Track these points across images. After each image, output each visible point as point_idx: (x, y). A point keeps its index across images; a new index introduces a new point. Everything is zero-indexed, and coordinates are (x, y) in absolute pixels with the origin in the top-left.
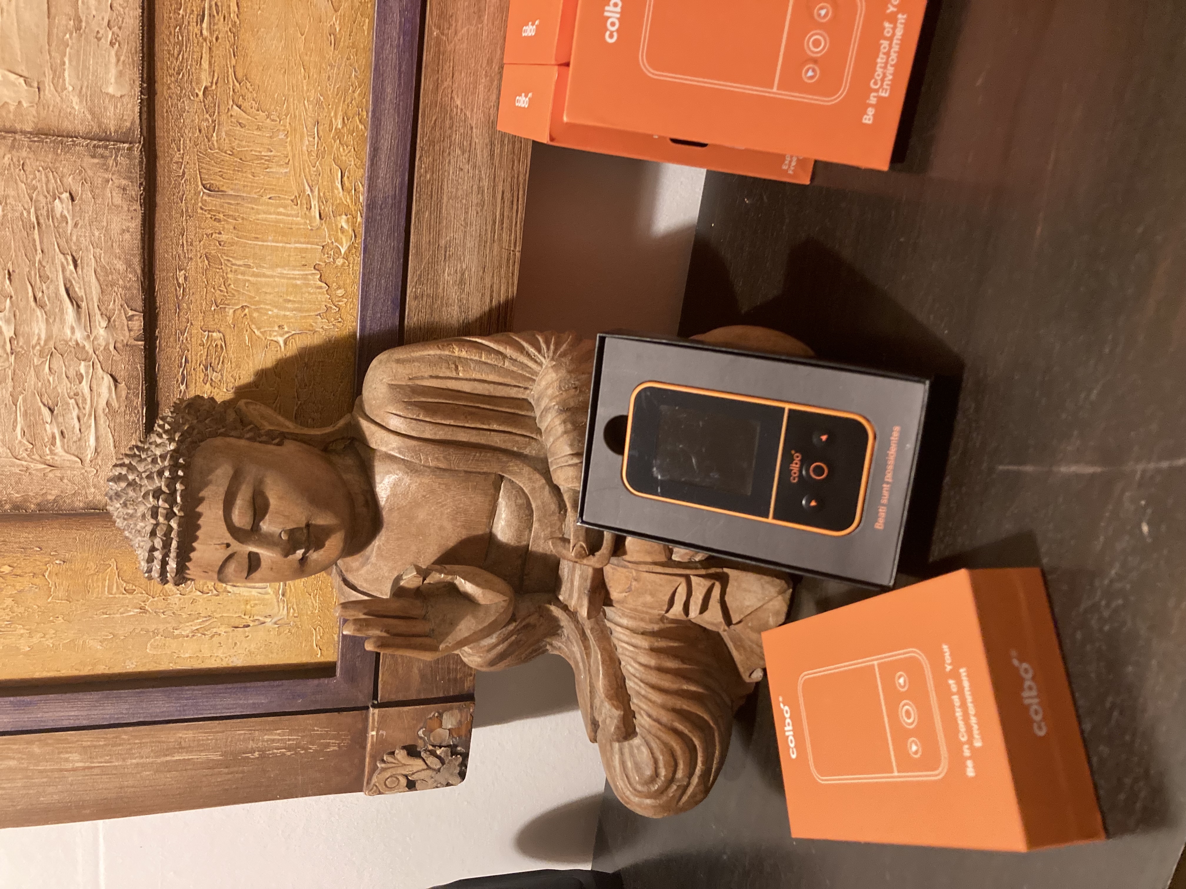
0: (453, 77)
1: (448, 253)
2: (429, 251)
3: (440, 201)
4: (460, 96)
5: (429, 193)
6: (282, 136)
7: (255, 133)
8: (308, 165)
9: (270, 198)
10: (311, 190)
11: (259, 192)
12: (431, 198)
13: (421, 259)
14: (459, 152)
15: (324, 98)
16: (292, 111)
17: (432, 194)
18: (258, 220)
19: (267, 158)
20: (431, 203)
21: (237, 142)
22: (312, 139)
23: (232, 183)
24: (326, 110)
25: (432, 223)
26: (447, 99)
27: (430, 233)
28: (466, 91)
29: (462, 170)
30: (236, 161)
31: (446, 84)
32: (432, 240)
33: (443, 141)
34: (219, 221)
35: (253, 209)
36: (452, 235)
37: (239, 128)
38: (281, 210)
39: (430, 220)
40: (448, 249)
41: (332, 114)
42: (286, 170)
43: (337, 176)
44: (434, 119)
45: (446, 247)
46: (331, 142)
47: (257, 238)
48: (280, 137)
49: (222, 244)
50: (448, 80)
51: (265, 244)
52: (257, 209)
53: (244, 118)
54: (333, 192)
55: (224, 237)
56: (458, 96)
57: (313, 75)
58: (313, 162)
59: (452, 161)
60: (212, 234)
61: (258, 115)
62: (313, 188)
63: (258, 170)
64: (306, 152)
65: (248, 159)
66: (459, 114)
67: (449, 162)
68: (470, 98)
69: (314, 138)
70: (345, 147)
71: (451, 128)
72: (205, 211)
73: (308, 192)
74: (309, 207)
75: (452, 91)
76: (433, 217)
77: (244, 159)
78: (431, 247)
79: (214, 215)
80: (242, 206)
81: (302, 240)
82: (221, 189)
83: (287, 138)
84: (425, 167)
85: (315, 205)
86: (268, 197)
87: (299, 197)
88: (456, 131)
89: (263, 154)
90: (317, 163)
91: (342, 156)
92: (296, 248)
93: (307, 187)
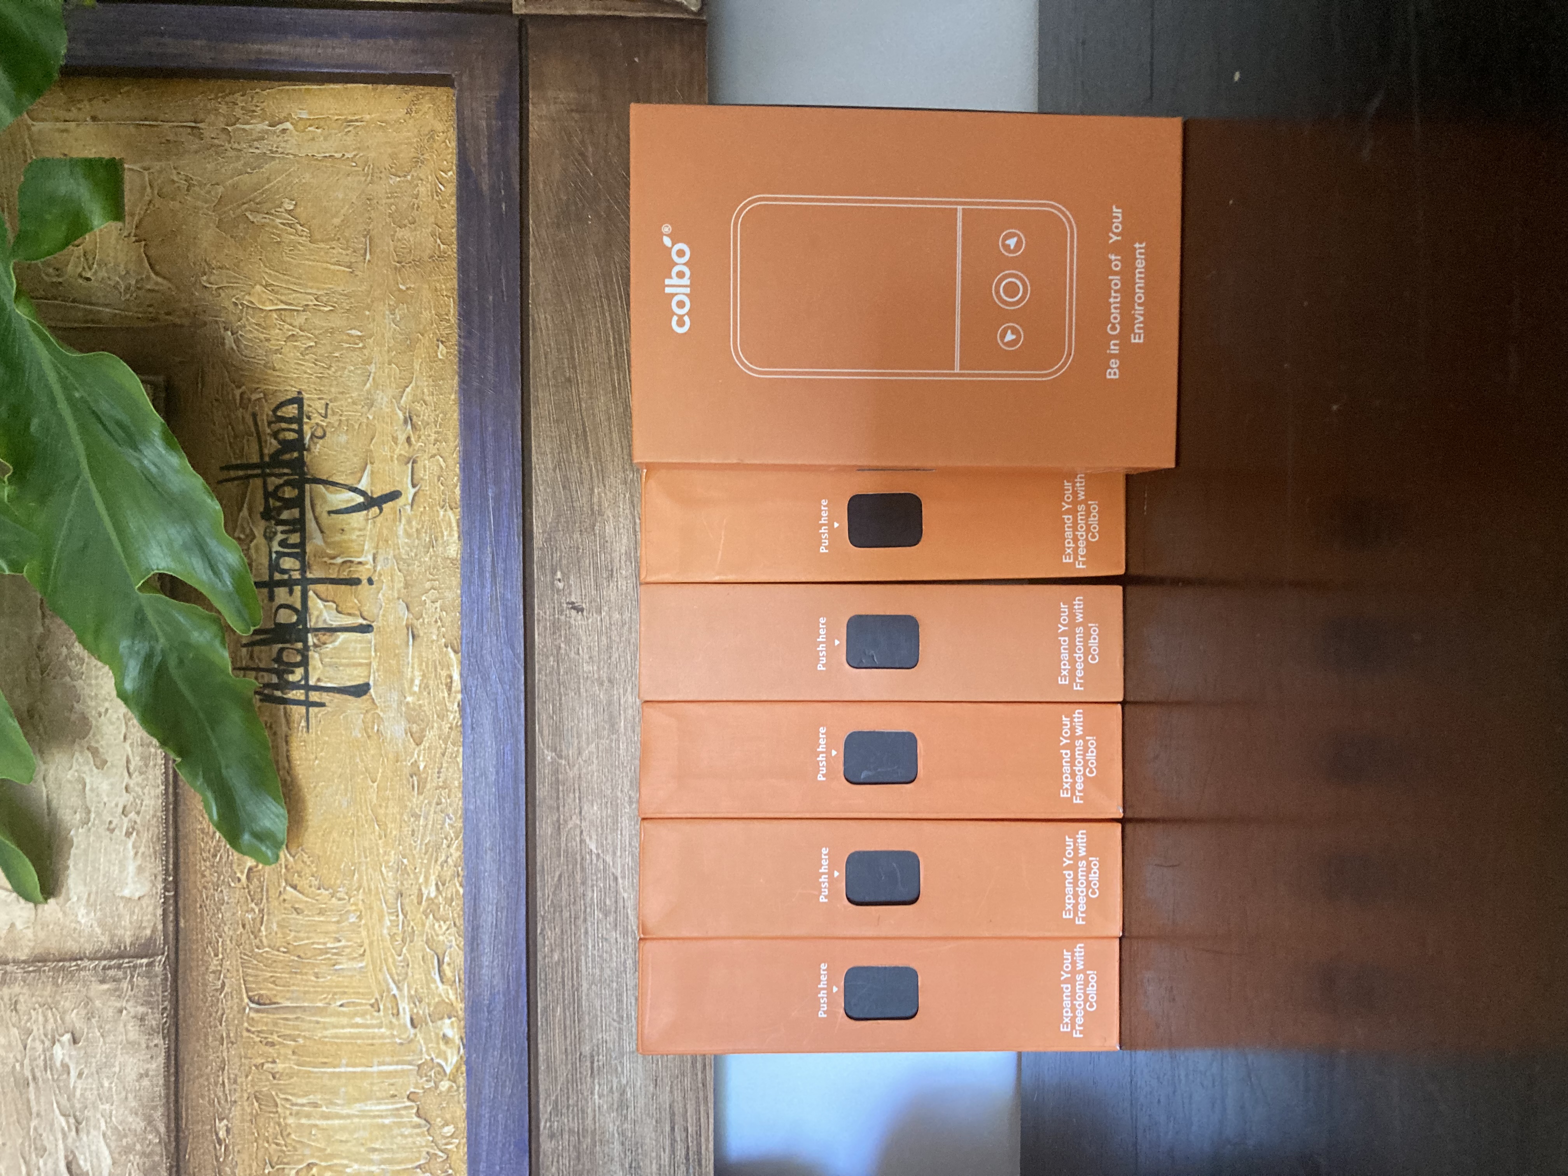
0: (580, 812)
1: (596, 1064)
2: (566, 1064)
3: (577, 990)
4: (594, 837)
5: (559, 980)
6: (353, 919)
7: (317, 919)
8: (392, 954)
9: (341, 1006)
10: (398, 988)
11: (325, 998)
12: (564, 985)
13: (556, 1077)
14: (601, 916)
15: (408, 861)
16: (365, 884)
17: (564, 981)
18: (326, 1037)
19: (334, 951)
20: (564, 995)
21: (293, 934)
22: (394, 918)
23: (288, 991)
24: (412, 876)
25: (568, 1022)
26: (574, 844)
27: (566, 1038)
28: (602, 828)
29: (606, 939)
30: (293, 961)
31: (570, 825)
32: (569, 1048)
33: (574, 903)
34: (272, 1044)
35: (318, 1022)
36: (600, 1036)
37: (294, 915)
38: (358, 1020)
39: (565, 1019)
40: (596, 1059)
41: (421, 880)
42: (360, 965)
43: (433, 963)
44: (557, 874)
45: (592, 1056)
46: (421, 918)
47: (325, 1063)
48: (351, 920)
49: (277, 1076)
50: (574, 817)
51: (337, 1070)
52: (324, 1023)
53: (301, 901)
54: (429, 988)
55: (280, 1067)
56: (591, 838)
57: (391, 832)
58: (398, 949)
59: (590, 929)
60: (263, 1064)
61: (319, 895)
62: (400, 985)
63: (323, 969)
64: (388, 937)
65: (309, 954)
66: (595, 861)
67: (586, 932)
68: (609, 837)
69: (397, 916)
70: (442, 923)
71: (584, 883)
72: (253, 1033)
73: (395, 991)
74: (395, 1011)
75: (581, 832)
76: (568, 1014)
77: (302, 955)
78: (570, 1057)
79: (266, 1038)
80: (303, 1020)
81: (388, 1059)
82: (274, 1000)
83: (360, 920)
84: (551, 945)
85: (404, 1009)
86: (339, 1003)
87: (382, 1000)
88: (592, 886)
89: (329, 945)
90: (404, 950)
91: (437, 935)
92: (380, 1072)
93: (392, 985)
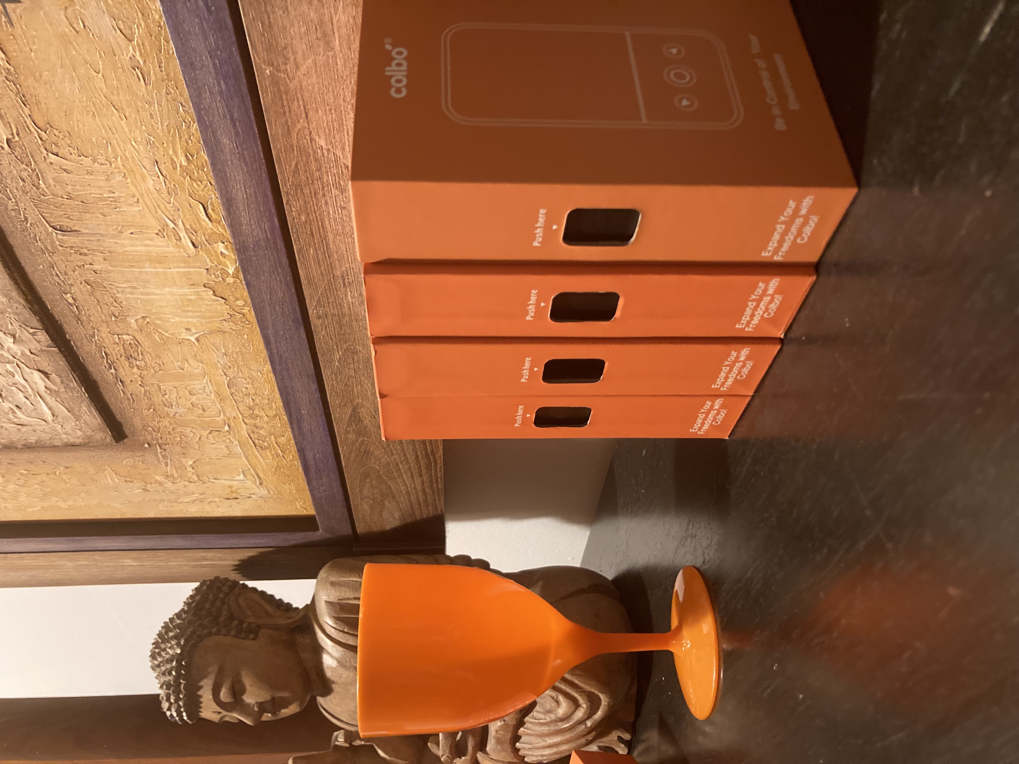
0: (307, 117)
1: (346, 281)
2: (323, 281)
3: (325, 239)
4: (323, 137)
5: (309, 233)
6: (119, 178)
7: (86, 177)
8: (162, 203)
10: (175, 224)
11: (117, 229)
12: (313, 236)
13: (316, 288)
14: (337, 193)
15: (154, 138)
16: (120, 153)
17: (312, 233)
18: (127, 251)
19: (112, 199)
20: (314, 242)
21: (70, 187)
22: (156, 178)
23: (83, 223)
24: (161, 149)
25: (320, 257)
26: (305, 141)
27: (320, 266)
30: (78, 205)
31: (299, 126)
32: (324, 272)
33: (312, 184)
34: (86, 255)
35: (117, 243)
37: (65, 174)
38: (148, 242)
39: (317, 256)
40: (346, 278)
41: (171, 152)
42: (138, 209)
43: (199, 209)
45: (343, 276)
46: (179, 179)
47: (133, 266)
49: (98, 272)
51: (143, 270)
52: (121, 243)
54: (200, 224)
55: (96, 267)
56: (319, 136)
57: (130, 115)
58: (167, 199)
60: (83, 265)
61: (82, 160)
63: (106, 210)
64: (155, 190)
65: (91, 201)
66: (326, 154)
67: (326, 203)
70: (199, 183)
71: (319, 170)
72: (66, 247)
73: (172, 225)
74: (178, 238)
75: (311, 132)
76: (319, 253)
77: (85, 201)
79: (78, 251)
80: (104, 241)
82: (74, 229)
83: (127, 179)
85: (184, 236)
86: (129, 232)
87: (164, 231)
89: (105, 195)
90: (172, 199)
93: (169, 222)
